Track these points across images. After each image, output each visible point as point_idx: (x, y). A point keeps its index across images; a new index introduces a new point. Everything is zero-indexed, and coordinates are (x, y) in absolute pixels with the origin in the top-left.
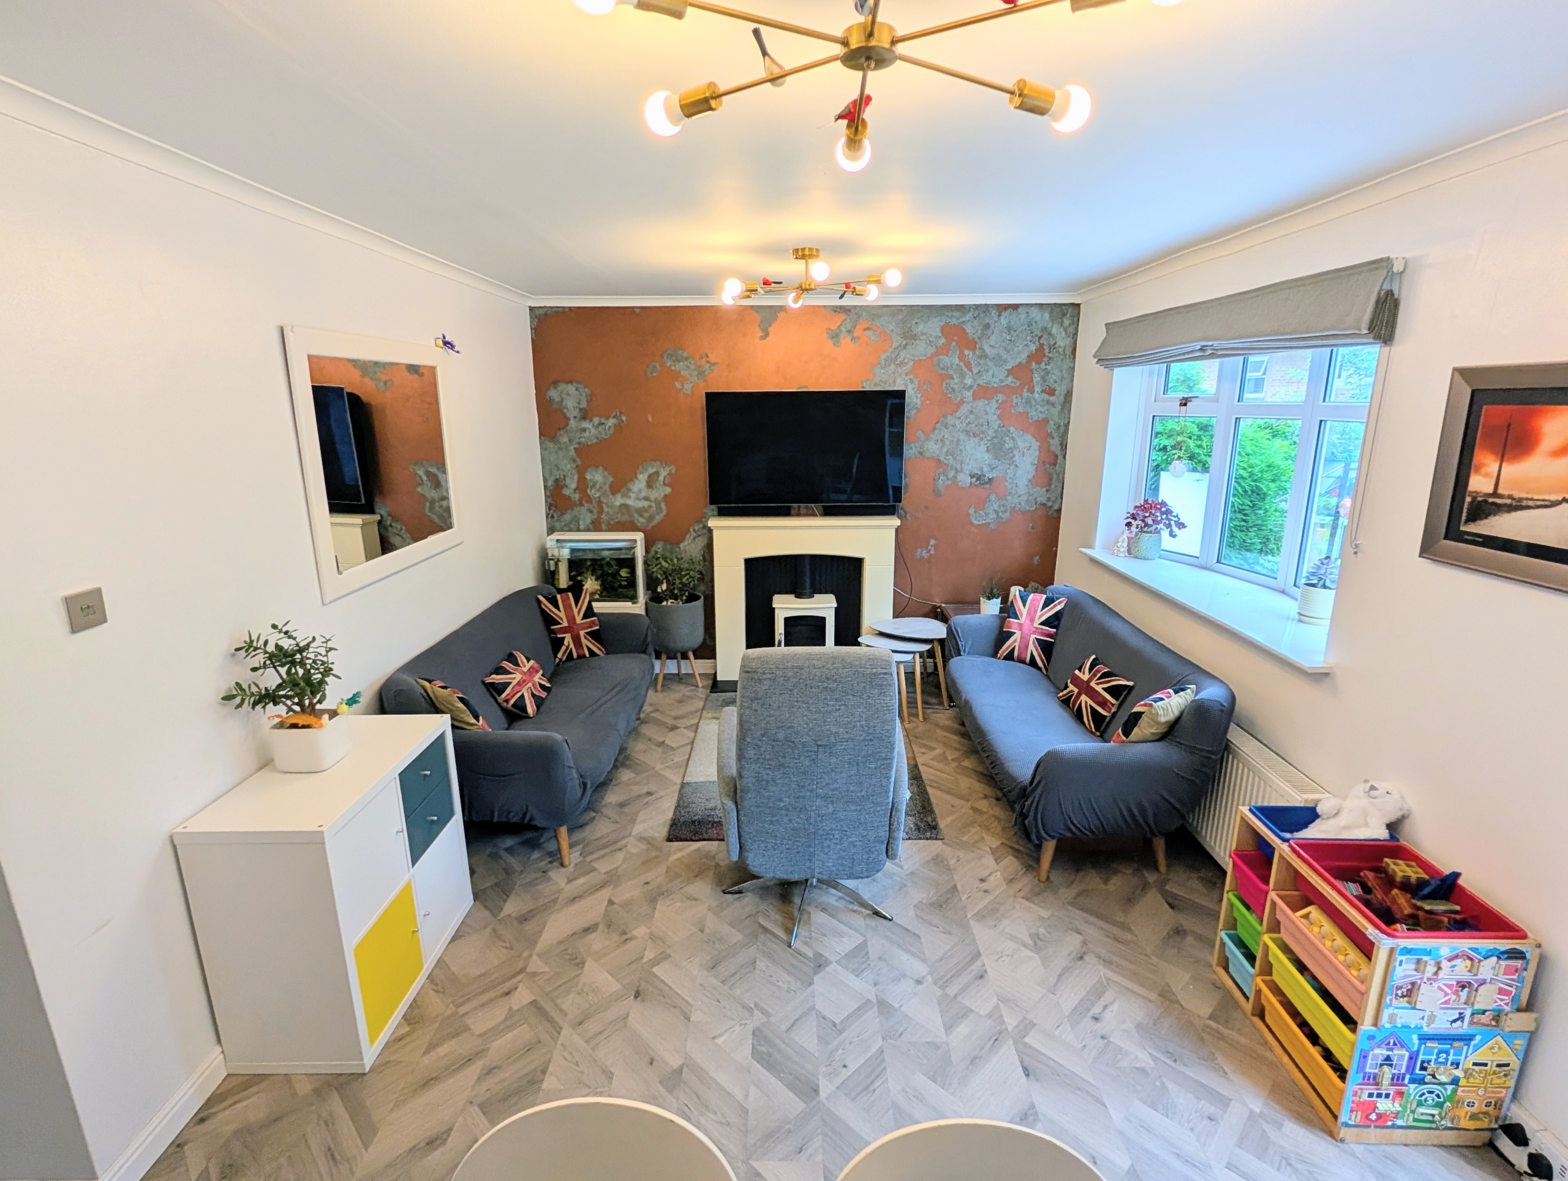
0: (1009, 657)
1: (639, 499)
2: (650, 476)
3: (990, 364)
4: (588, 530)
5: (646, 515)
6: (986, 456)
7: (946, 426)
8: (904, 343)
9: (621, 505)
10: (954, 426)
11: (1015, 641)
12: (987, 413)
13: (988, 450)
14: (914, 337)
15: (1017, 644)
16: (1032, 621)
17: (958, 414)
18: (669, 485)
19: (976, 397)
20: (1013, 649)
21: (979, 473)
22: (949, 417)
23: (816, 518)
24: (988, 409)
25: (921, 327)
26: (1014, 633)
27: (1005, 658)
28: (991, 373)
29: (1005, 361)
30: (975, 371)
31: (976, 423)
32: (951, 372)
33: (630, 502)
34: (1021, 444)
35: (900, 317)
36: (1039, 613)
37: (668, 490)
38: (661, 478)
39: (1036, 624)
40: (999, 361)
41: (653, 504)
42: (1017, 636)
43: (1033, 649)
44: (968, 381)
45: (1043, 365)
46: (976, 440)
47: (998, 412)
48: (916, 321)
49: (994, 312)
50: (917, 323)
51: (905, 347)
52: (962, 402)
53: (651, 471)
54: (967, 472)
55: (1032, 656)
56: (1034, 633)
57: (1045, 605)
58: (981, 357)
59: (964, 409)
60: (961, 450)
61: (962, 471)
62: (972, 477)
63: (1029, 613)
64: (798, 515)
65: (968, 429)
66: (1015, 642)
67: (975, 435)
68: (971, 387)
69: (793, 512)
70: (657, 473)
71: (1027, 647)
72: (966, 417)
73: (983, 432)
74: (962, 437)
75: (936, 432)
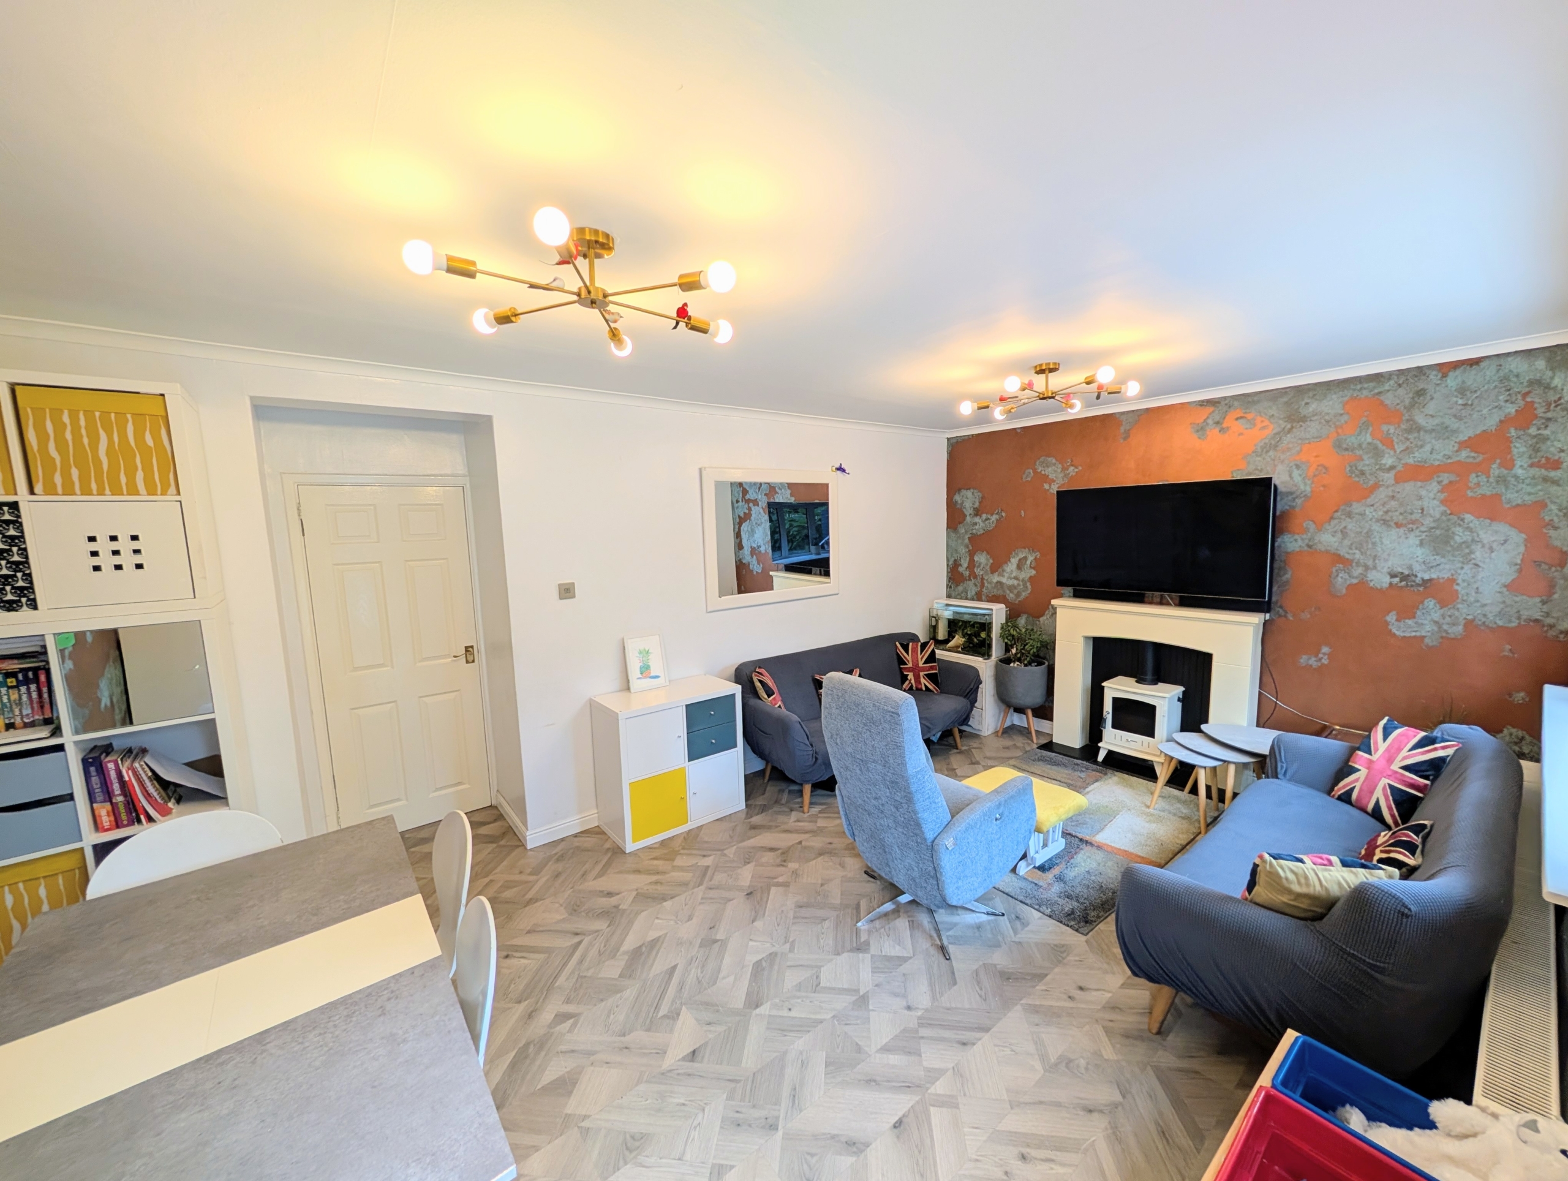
0: (1346, 798)
1: (1011, 578)
2: (1020, 560)
3: (1427, 437)
4: (972, 599)
5: (1015, 592)
6: (1419, 552)
7: (1349, 515)
8: (1289, 426)
9: (998, 582)
10: (1363, 514)
11: (1357, 780)
12: (1420, 498)
13: (1421, 544)
14: (1304, 419)
15: (1358, 785)
16: (1390, 760)
17: (1369, 501)
18: (1034, 568)
19: (1398, 479)
20: (1352, 789)
21: (1406, 572)
22: (1355, 505)
23: (1171, 608)
24: (1423, 493)
25: (1313, 406)
26: (1359, 770)
27: (1340, 798)
28: (1428, 448)
29: (1456, 431)
30: (1399, 448)
31: (1402, 510)
32: (1359, 452)
33: (1004, 580)
34: (1486, 536)
35: (1285, 399)
36: (1404, 752)
37: (1034, 572)
38: (1028, 562)
39: (1396, 766)
40: (1443, 432)
41: (1021, 583)
42: (1362, 774)
43: (1380, 797)
44: (1388, 461)
45: (1533, 431)
46: (1402, 530)
47: (1442, 496)
48: (1306, 400)
49: (1434, 376)
50: (1307, 404)
51: (1290, 431)
52: (1376, 486)
53: (1021, 556)
54: (1385, 570)
55: (1377, 803)
56: (1389, 777)
57: (1420, 744)
58: (1409, 431)
59: (1381, 494)
60: (1374, 544)
61: (1375, 567)
62: (1393, 576)
63: (1388, 750)
64: (1151, 603)
65: (1388, 518)
66: (1355, 781)
67: (1398, 525)
68: (1392, 468)
69: (1146, 599)
70: (1025, 558)
71: (1372, 792)
72: (1384, 505)
73: (1413, 522)
74: (1376, 527)
75: (1333, 522)
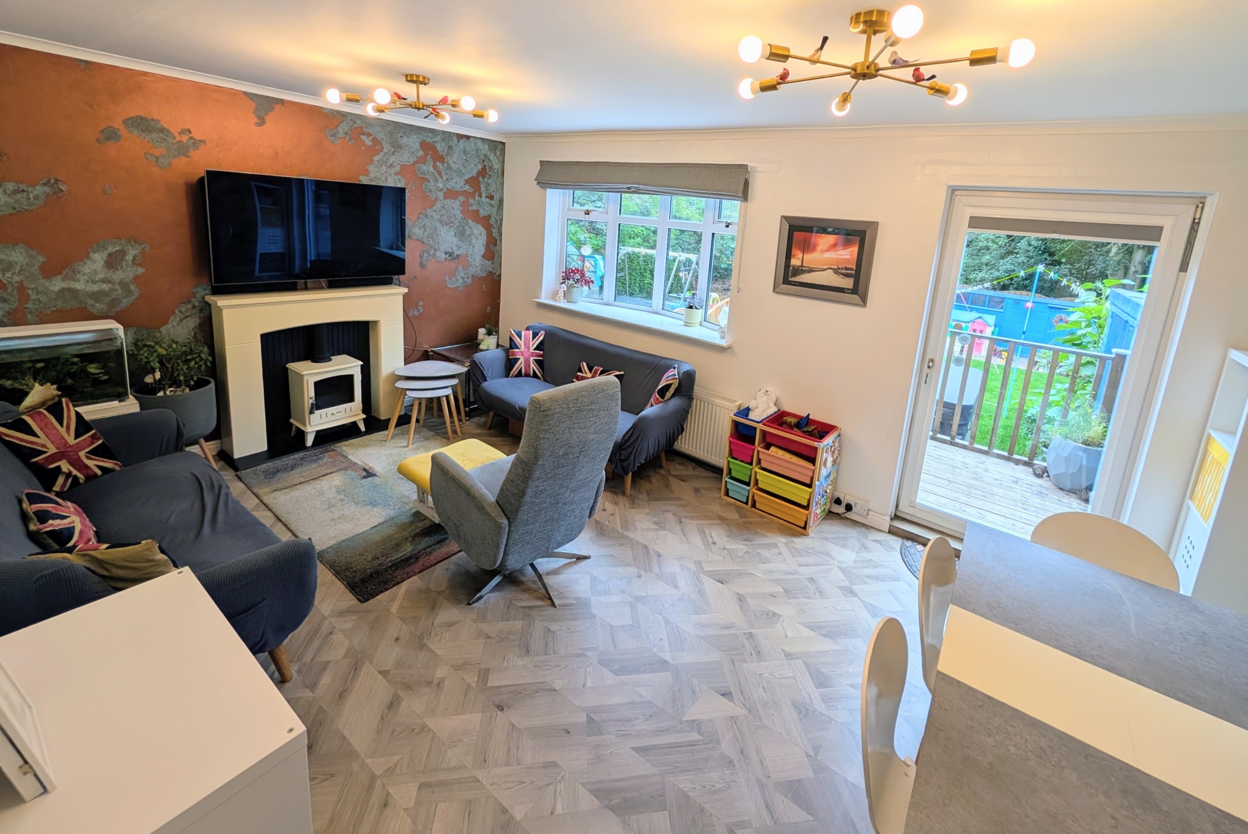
0: (519, 374)
1: (94, 282)
2: (110, 255)
3: (455, 175)
5: (107, 300)
6: (455, 239)
7: (426, 216)
8: (392, 150)
9: (63, 290)
10: (432, 216)
12: (453, 209)
13: (455, 236)
14: (399, 147)
15: (523, 365)
16: (528, 348)
17: (434, 208)
18: (139, 265)
19: (446, 197)
20: (521, 369)
21: (451, 251)
22: (429, 210)
23: (325, 291)
24: (454, 206)
25: (405, 139)
26: (519, 359)
27: (516, 376)
28: (454, 180)
29: (463, 174)
30: (445, 178)
31: (447, 215)
32: (428, 177)
33: (79, 286)
34: (476, 232)
36: (531, 343)
37: (140, 270)
38: (129, 258)
39: (532, 351)
40: (459, 173)
41: (117, 287)
42: (522, 360)
43: (533, 367)
44: (440, 185)
45: (486, 180)
46: (448, 227)
47: (461, 209)
49: (455, 139)
50: (401, 136)
51: (393, 153)
52: (437, 199)
53: (111, 249)
54: (443, 250)
55: (534, 371)
56: (532, 356)
57: (534, 337)
58: (447, 169)
59: (439, 205)
60: (438, 235)
61: (439, 250)
62: (446, 254)
63: (525, 344)
65: (442, 219)
66: (520, 364)
67: (447, 224)
68: (442, 189)
69: (299, 287)
70: (122, 253)
71: (529, 366)
72: (440, 211)
73: (451, 222)
74: (438, 225)
75: (420, 220)
